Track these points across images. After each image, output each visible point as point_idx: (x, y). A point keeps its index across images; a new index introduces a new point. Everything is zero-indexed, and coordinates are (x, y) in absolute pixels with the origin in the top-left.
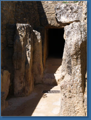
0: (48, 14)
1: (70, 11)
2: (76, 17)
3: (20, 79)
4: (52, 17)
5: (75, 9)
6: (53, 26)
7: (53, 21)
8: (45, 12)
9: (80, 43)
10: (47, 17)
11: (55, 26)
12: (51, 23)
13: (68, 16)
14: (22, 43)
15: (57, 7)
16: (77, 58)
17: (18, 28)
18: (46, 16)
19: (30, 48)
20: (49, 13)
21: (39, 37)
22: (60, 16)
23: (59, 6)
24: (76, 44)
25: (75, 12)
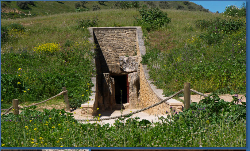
0: (108, 61)
1: (131, 65)
2: (135, 69)
3: (107, 102)
4: (112, 64)
5: (134, 64)
6: (113, 73)
7: (113, 68)
8: (105, 59)
9: (136, 80)
10: (108, 65)
11: (115, 73)
12: (112, 70)
13: (130, 68)
14: (107, 83)
15: (121, 60)
16: (135, 86)
17: (104, 75)
18: (106, 64)
19: (111, 86)
20: (110, 60)
21: (113, 81)
22: (125, 68)
23: (122, 58)
24: (135, 81)
25: (134, 66)
